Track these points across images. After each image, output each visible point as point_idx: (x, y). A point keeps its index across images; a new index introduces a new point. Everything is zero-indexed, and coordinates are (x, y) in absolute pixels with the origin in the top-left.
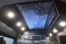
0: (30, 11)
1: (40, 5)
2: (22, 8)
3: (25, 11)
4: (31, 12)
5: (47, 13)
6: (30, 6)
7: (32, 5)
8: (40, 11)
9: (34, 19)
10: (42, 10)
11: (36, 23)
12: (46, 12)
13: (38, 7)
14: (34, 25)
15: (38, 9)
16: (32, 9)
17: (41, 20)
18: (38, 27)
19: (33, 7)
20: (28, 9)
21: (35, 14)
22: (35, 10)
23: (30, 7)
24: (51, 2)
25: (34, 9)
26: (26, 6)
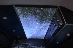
0: (30, 16)
1: (43, 11)
2: (20, 12)
3: (24, 16)
4: (31, 18)
5: (50, 21)
6: (30, 10)
7: (33, 9)
8: (42, 17)
9: (34, 26)
10: (44, 16)
11: (35, 32)
12: (48, 20)
13: (40, 13)
14: (33, 34)
15: (40, 15)
16: (32, 14)
17: (42, 28)
18: (38, 36)
19: (35, 12)
20: (28, 14)
21: (36, 21)
22: (36, 16)
23: (31, 12)
24: (56, 9)
25: (36, 14)
26: (25, 10)
